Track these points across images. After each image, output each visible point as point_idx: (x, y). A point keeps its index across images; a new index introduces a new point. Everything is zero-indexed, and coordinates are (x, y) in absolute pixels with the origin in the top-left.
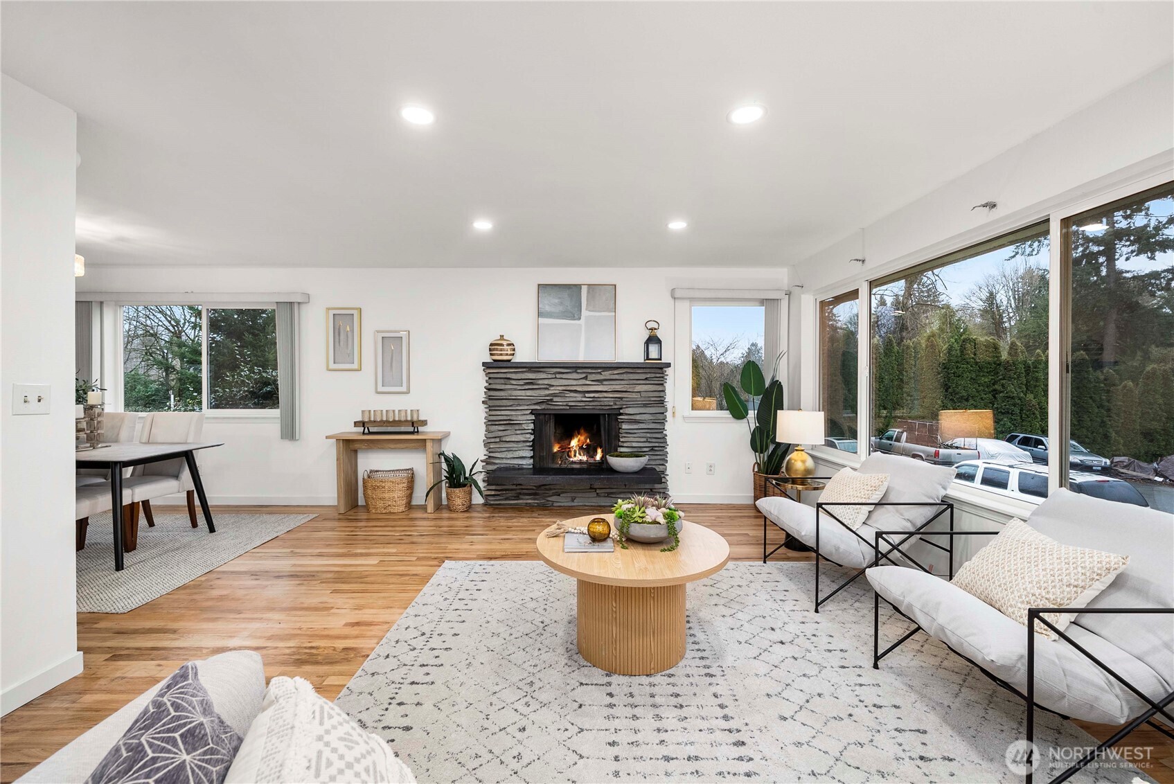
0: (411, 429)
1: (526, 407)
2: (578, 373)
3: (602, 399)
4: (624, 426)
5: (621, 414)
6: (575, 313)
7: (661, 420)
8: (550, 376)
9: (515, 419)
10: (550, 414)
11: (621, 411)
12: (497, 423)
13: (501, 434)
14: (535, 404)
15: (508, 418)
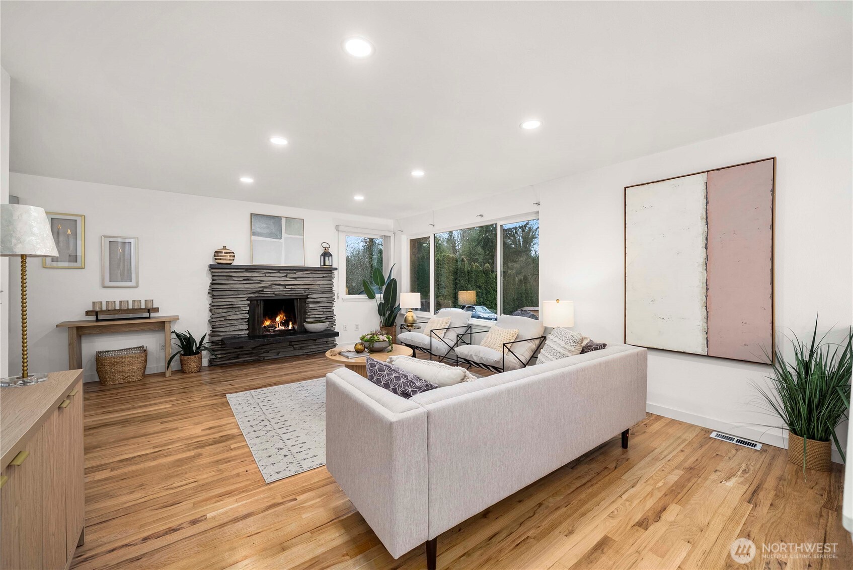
0: (147, 315)
1: (244, 296)
2: (280, 273)
3: (296, 289)
4: (311, 305)
5: (309, 298)
6: (277, 235)
7: (331, 301)
8: (261, 275)
9: (236, 304)
10: (260, 300)
11: (308, 296)
12: (222, 307)
13: (224, 314)
14: (250, 293)
15: (231, 303)
